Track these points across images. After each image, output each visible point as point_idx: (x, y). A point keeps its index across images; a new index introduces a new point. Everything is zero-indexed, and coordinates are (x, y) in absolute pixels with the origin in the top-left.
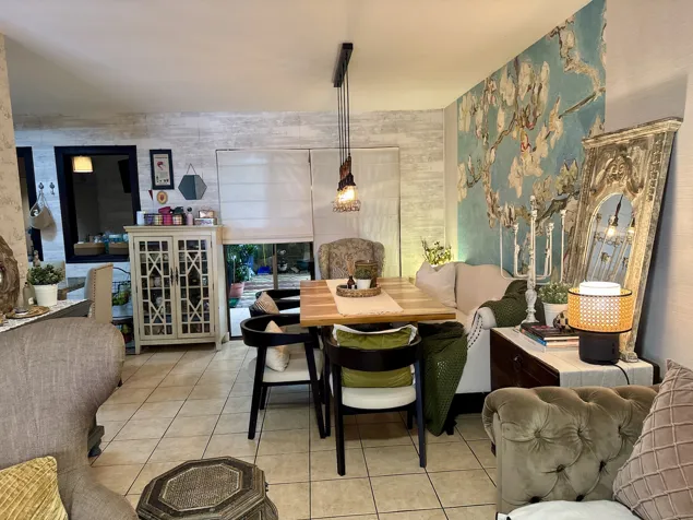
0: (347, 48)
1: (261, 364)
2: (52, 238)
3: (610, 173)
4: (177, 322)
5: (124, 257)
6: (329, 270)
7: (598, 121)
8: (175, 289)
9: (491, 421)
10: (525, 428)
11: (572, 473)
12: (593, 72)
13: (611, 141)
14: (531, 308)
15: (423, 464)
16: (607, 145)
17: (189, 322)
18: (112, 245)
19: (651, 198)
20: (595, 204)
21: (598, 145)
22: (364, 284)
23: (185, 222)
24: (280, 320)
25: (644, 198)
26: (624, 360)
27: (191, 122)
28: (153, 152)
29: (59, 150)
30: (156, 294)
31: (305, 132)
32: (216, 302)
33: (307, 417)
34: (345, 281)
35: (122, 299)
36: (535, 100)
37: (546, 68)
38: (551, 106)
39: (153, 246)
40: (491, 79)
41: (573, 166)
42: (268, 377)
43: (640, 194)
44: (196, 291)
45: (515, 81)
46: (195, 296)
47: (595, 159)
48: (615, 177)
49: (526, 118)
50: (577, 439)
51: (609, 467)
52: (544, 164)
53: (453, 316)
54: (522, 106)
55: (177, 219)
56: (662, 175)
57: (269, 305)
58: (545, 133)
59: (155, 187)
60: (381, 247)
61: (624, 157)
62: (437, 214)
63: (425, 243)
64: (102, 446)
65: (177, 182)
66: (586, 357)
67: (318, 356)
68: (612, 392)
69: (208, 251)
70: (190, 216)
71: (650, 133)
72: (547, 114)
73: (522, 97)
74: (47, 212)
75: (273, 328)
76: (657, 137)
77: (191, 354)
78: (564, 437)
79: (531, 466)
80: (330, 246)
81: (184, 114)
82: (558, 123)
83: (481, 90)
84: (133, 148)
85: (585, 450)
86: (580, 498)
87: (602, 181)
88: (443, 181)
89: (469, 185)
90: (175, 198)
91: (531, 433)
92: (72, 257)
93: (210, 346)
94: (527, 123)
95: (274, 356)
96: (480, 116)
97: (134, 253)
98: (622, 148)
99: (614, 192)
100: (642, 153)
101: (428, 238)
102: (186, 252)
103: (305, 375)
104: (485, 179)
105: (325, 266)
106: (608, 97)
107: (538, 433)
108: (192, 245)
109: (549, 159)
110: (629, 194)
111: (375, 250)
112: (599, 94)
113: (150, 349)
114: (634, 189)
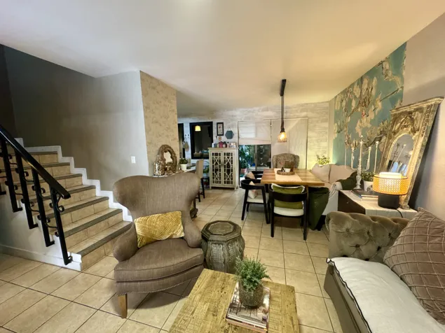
0: (284, 81)
1: (246, 195)
2: (187, 151)
3: (403, 124)
4: (223, 180)
5: (208, 158)
6: (276, 165)
7: (399, 101)
8: (222, 169)
9: (328, 223)
10: (342, 227)
11: (363, 249)
12: (398, 79)
13: (404, 110)
14: (359, 183)
15: (305, 238)
16: (402, 112)
17: (226, 180)
18: (205, 154)
19: (422, 135)
20: (395, 138)
21: (397, 112)
22: (288, 170)
23: (226, 147)
24: (254, 181)
25: (419, 136)
26: (402, 208)
27: (230, 113)
28: (218, 123)
29: (191, 124)
30: (216, 170)
31: (270, 113)
32: (235, 174)
33: (263, 216)
34: (280, 169)
35: (206, 171)
36: (369, 94)
37: (375, 81)
38: (377, 96)
39: (216, 154)
40: (350, 87)
41: (386, 122)
42: (249, 200)
43: (417, 134)
44: (229, 170)
45: (361, 87)
46: (228, 171)
47: (396, 119)
48: (405, 126)
49: (365, 102)
50: (366, 235)
51: (382, 249)
52: (372, 122)
53: (323, 184)
54: (363, 98)
55: (224, 146)
56: (430, 124)
57: (251, 176)
58: (373, 108)
59: (218, 135)
60: (298, 157)
61: (411, 117)
62: (325, 144)
63: (318, 156)
64: (197, 215)
65: (225, 133)
66: (381, 204)
67: (267, 195)
68: (389, 219)
69: (233, 156)
70: (228, 144)
71: (425, 106)
72: (375, 100)
73: (363, 94)
74: (187, 143)
75: (252, 183)
76: (428, 107)
77: (227, 191)
78: (360, 233)
79: (343, 242)
80: (277, 156)
81: (228, 110)
82: (380, 104)
83: (345, 92)
84: (212, 122)
85: (370, 240)
86: (367, 260)
87: (398, 129)
88: (327, 131)
89: (339, 132)
90: (224, 139)
91: (344, 229)
92: (193, 157)
93: (232, 189)
94: (365, 105)
95: (251, 193)
96: (344, 104)
97: (211, 156)
98: (410, 113)
99: (404, 133)
100: (420, 115)
101: (320, 154)
102: (226, 157)
103: (262, 201)
104: (345, 129)
105: (275, 164)
106: (406, 90)
107: (348, 230)
108: (228, 154)
109: (374, 119)
110: (412, 134)
111: (296, 158)
112: (401, 89)
113: (214, 188)
114: (414, 131)
